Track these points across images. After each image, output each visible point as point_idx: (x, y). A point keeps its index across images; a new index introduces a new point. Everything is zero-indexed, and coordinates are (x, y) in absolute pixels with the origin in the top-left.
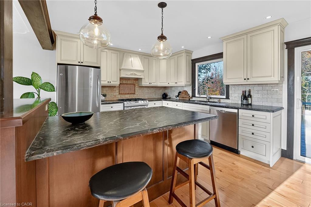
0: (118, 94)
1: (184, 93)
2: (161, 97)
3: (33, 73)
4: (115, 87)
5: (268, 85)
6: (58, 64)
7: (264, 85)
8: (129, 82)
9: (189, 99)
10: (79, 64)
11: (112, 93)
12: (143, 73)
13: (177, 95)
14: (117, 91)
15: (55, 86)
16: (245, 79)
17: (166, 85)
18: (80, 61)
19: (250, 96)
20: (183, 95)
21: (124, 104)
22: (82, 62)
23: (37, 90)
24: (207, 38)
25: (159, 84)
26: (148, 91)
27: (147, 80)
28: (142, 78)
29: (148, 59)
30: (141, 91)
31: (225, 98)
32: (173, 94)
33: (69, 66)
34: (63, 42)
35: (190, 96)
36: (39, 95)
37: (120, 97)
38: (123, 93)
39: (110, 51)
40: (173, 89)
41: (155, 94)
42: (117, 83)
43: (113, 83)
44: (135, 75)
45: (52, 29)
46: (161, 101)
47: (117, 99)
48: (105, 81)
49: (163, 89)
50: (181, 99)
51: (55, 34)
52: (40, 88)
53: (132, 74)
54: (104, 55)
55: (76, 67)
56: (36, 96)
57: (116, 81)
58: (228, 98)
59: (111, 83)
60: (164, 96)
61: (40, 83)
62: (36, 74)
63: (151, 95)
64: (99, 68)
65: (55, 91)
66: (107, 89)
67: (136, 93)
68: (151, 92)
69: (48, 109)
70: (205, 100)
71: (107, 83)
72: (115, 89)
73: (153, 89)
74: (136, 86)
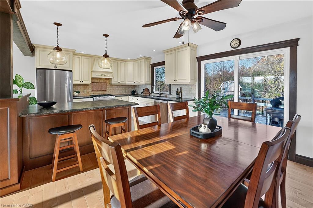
0: (90, 91)
1: (147, 90)
2: (130, 93)
3: (16, 75)
4: (87, 85)
5: (190, 85)
6: (37, 69)
7: (188, 85)
8: (100, 81)
9: (149, 95)
10: (54, 68)
11: (85, 90)
12: (112, 74)
13: (142, 92)
14: (90, 89)
15: (35, 85)
16: (175, 81)
17: (133, 83)
18: (55, 66)
19: (181, 92)
20: (145, 92)
21: (94, 99)
22: (57, 67)
23: (20, 88)
24: (153, 50)
25: (127, 83)
26: (118, 89)
27: (115, 80)
28: (111, 78)
29: (116, 63)
30: (111, 88)
31: (169, 93)
32: (139, 91)
33: (47, 70)
34: (40, 52)
35: (150, 93)
36: (21, 92)
37: (92, 93)
38: (95, 90)
39: (83, 57)
40: (140, 87)
41: (125, 91)
42: (89, 82)
43: (85, 82)
44: (105, 75)
45: (32, 43)
46: (128, 97)
47: (90, 95)
48: (78, 81)
49: (132, 87)
50: (144, 94)
51: (34, 46)
52: (23, 87)
53: (102, 75)
54: (77, 60)
55: (53, 71)
56: (19, 92)
57: (88, 80)
58: (170, 94)
59: (83, 82)
60: (133, 92)
61: (23, 82)
62: (19, 76)
63: (121, 92)
64: (71, 71)
65: (34, 89)
66: (81, 87)
67: (107, 90)
68: (121, 89)
69: (29, 100)
70: (158, 95)
71: (80, 82)
72: (88, 87)
73: (123, 87)
74: (108, 85)
